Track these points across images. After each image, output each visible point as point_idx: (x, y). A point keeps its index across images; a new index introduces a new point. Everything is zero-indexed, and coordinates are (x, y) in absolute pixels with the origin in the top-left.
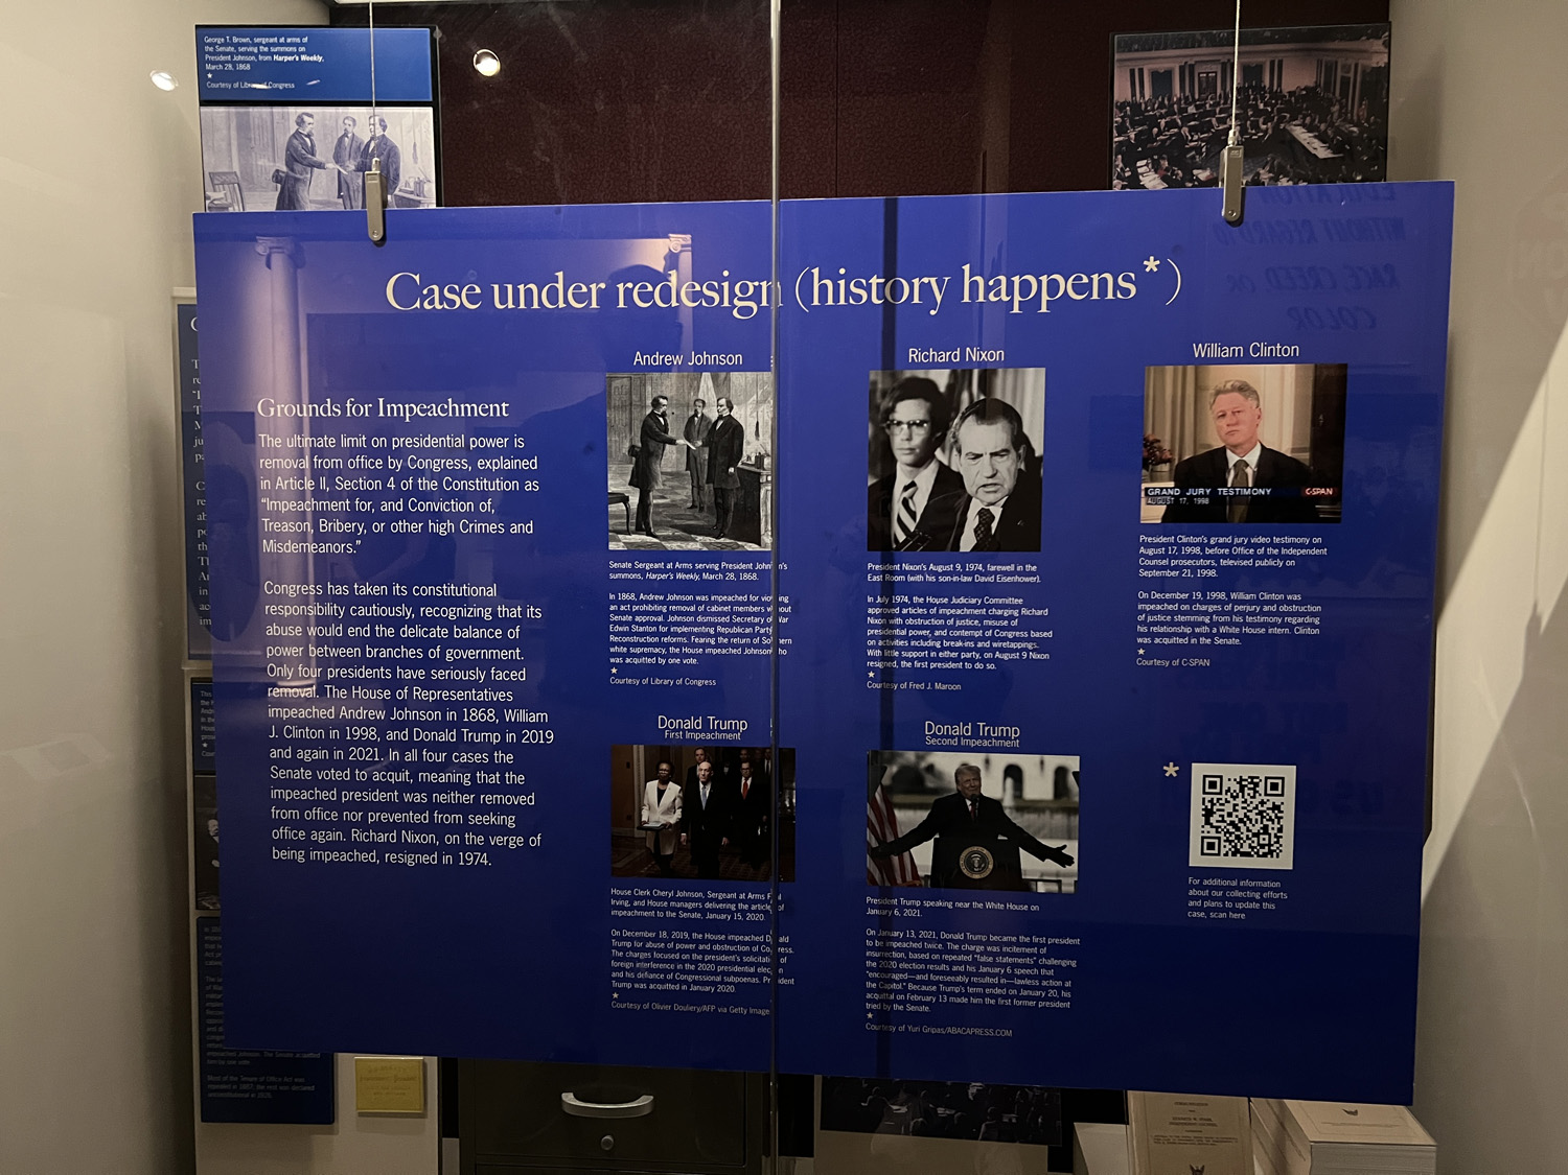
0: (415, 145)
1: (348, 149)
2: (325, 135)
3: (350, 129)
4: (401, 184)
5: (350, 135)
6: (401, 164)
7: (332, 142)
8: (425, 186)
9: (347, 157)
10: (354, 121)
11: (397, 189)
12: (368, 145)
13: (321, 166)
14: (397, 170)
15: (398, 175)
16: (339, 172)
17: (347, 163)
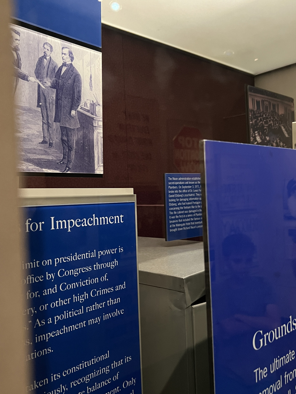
0: (91, 77)
1: (46, 69)
2: (29, 52)
3: (48, 53)
4: (82, 104)
5: (48, 58)
6: (82, 88)
7: (34, 60)
8: (97, 107)
9: (45, 75)
10: (51, 47)
11: (79, 107)
12: (60, 69)
13: (24, 78)
14: (79, 92)
15: (80, 97)
16: (39, 86)
17: (45, 80)
